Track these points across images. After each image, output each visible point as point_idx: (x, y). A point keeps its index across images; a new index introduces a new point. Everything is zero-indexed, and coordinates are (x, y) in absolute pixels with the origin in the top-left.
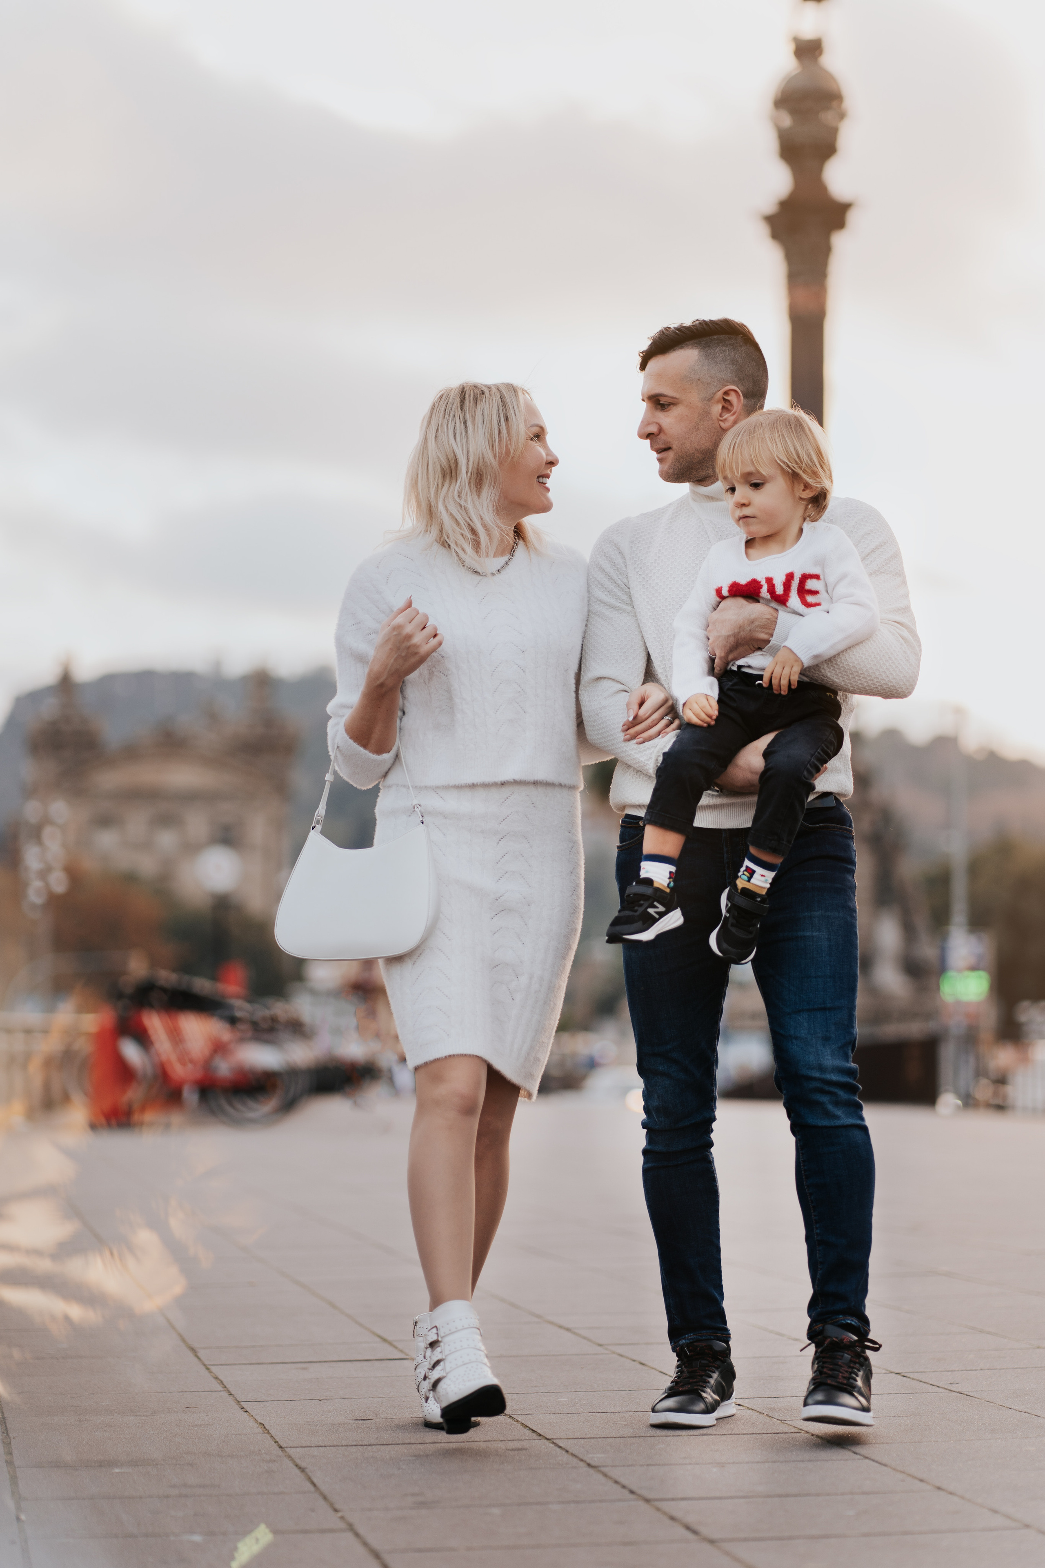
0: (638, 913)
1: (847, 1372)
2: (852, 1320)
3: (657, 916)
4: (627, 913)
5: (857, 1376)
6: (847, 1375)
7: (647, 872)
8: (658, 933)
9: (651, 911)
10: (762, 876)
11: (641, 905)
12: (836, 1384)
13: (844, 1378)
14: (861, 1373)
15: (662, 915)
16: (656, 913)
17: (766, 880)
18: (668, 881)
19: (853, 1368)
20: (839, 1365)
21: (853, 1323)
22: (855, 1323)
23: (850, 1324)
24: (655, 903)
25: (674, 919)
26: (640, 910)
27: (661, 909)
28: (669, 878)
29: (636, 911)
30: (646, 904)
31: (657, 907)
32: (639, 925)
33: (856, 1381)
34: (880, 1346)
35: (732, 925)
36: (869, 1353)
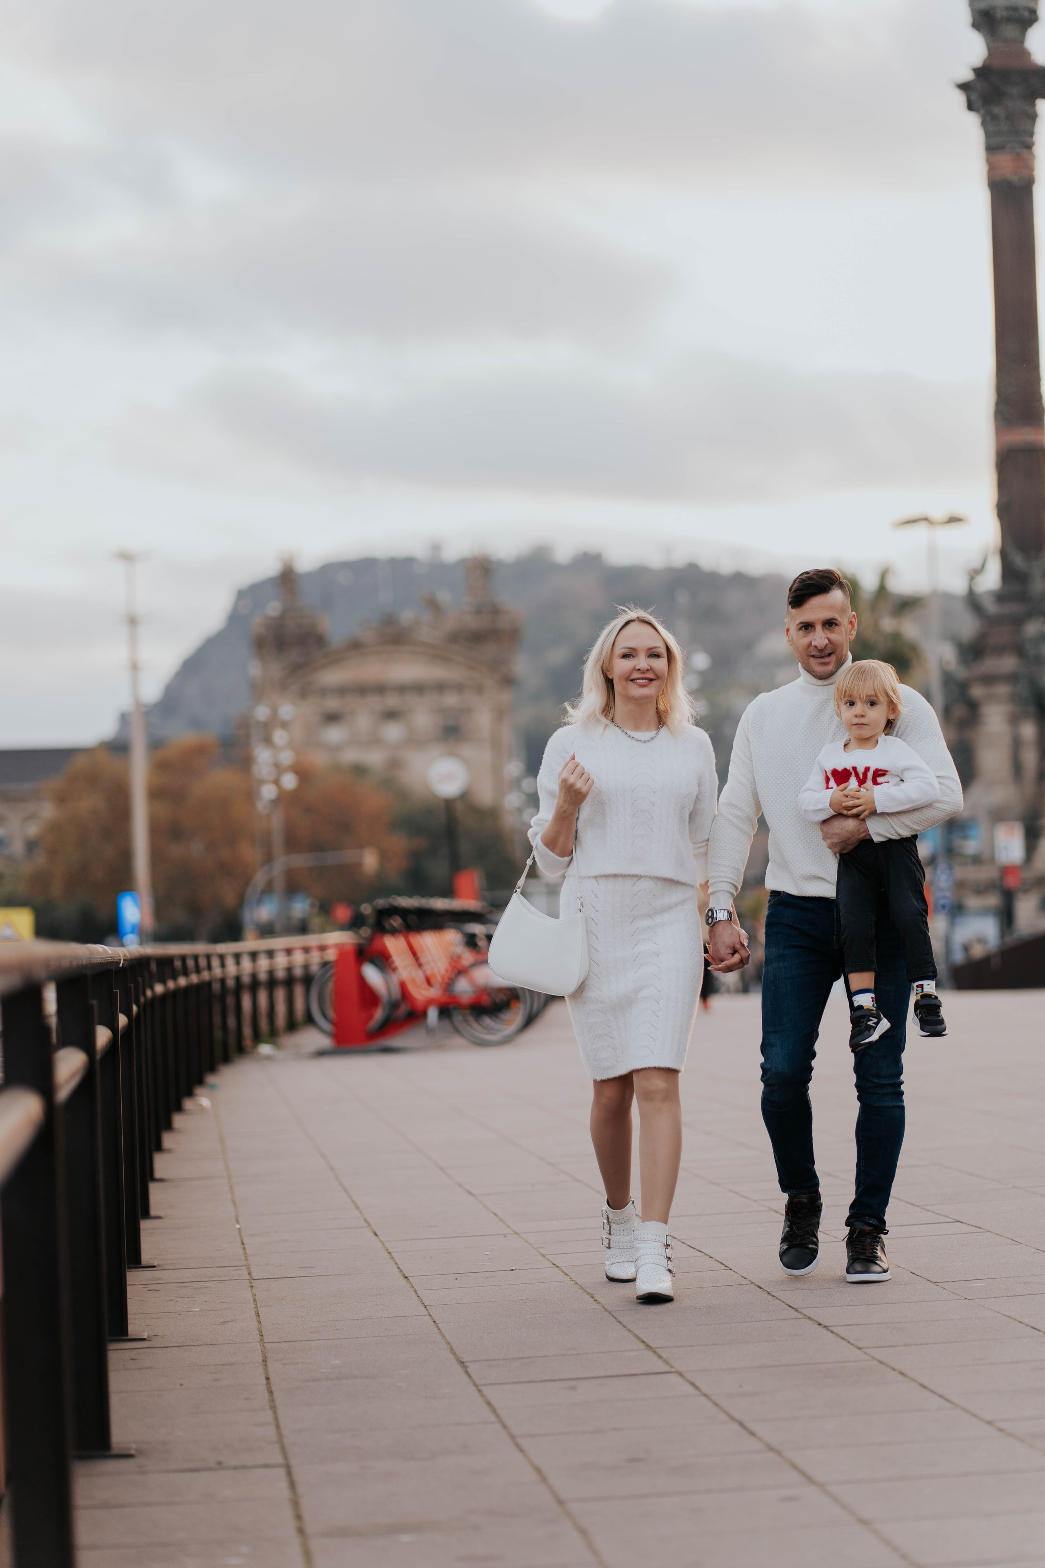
0: (863, 1027)
1: (870, 1249)
2: (874, 1221)
3: (875, 1025)
4: (858, 1029)
5: (877, 1250)
6: (871, 1251)
7: (858, 1002)
8: (880, 1034)
9: (870, 1023)
10: (928, 985)
11: (863, 1022)
12: (865, 1258)
13: (870, 1253)
14: (879, 1248)
15: (877, 1024)
16: (873, 1023)
17: (932, 987)
18: (872, 1003)
19: (873, 1246)
20: (865, 1246)
21: (874, 1223)
22: (875, 1223)
23: (872, 1223)
24: (870, 1018)
25: (885, 1025)
26: (864, 1025)
27: (875, 1020)
28: (873, 1001)
29: (862, 1026)
30: (865, 1020)
31: (872, 1020)
32: (866, 1033)
33: (877, 1253)
34: (888, 1231)
35: (926, 1016)
36: (882, 1236)
